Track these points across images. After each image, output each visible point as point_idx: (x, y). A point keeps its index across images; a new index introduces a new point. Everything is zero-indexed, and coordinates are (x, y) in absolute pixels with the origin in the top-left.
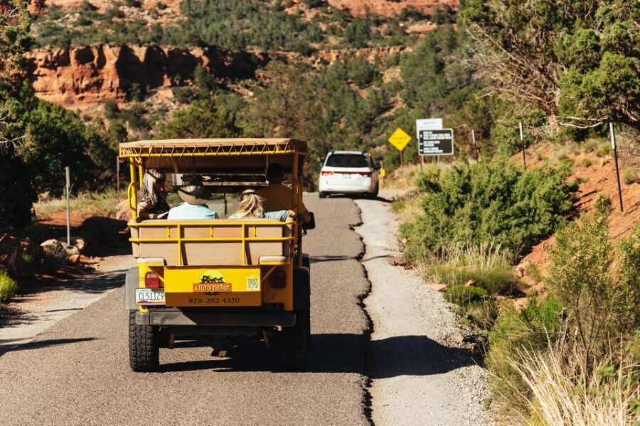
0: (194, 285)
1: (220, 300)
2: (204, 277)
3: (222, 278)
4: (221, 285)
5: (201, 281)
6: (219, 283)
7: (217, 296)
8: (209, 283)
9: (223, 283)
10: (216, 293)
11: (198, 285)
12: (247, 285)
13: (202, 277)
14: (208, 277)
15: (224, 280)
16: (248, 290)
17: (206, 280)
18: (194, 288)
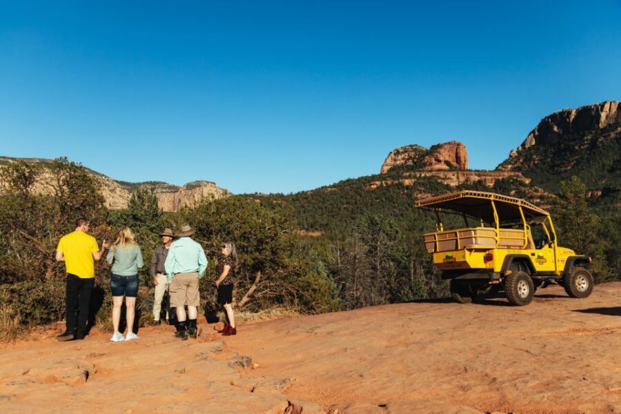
1: (454, 266)
5: (445, 258)
6: (452, 258)
7: (452, 264)
16: (462, 260)
17: (447, 257)
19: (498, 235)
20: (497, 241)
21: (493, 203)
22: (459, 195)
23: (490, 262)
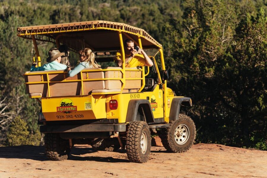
0: (57, 108)
1: (73, 116)
2: (62, 103)
3: (72, 103)
4: (72, 107)
5: (61, 105)
6: (70, 106)
7: (70, 114)
8: (65, 106)
9: (72, 106)
10: (69, 112)
11: (59, 107)
12: (85, 107)
13: (61, 103)
14: (64, 103)
15: (73, 104)
16: (86, 109)
17: (63, 104)
18: (57, 109)
19: (124, 76)
20: (122, 84)
21: (121, 35)
22: (90, 26)
23: (113, 111)
